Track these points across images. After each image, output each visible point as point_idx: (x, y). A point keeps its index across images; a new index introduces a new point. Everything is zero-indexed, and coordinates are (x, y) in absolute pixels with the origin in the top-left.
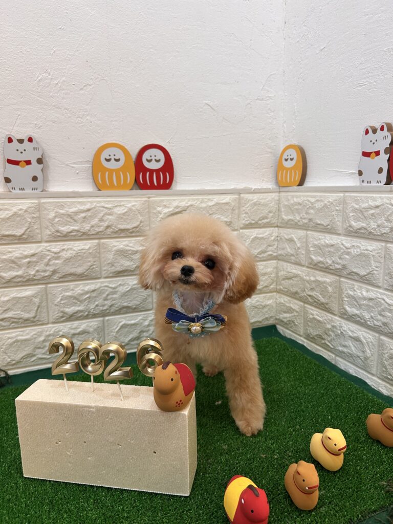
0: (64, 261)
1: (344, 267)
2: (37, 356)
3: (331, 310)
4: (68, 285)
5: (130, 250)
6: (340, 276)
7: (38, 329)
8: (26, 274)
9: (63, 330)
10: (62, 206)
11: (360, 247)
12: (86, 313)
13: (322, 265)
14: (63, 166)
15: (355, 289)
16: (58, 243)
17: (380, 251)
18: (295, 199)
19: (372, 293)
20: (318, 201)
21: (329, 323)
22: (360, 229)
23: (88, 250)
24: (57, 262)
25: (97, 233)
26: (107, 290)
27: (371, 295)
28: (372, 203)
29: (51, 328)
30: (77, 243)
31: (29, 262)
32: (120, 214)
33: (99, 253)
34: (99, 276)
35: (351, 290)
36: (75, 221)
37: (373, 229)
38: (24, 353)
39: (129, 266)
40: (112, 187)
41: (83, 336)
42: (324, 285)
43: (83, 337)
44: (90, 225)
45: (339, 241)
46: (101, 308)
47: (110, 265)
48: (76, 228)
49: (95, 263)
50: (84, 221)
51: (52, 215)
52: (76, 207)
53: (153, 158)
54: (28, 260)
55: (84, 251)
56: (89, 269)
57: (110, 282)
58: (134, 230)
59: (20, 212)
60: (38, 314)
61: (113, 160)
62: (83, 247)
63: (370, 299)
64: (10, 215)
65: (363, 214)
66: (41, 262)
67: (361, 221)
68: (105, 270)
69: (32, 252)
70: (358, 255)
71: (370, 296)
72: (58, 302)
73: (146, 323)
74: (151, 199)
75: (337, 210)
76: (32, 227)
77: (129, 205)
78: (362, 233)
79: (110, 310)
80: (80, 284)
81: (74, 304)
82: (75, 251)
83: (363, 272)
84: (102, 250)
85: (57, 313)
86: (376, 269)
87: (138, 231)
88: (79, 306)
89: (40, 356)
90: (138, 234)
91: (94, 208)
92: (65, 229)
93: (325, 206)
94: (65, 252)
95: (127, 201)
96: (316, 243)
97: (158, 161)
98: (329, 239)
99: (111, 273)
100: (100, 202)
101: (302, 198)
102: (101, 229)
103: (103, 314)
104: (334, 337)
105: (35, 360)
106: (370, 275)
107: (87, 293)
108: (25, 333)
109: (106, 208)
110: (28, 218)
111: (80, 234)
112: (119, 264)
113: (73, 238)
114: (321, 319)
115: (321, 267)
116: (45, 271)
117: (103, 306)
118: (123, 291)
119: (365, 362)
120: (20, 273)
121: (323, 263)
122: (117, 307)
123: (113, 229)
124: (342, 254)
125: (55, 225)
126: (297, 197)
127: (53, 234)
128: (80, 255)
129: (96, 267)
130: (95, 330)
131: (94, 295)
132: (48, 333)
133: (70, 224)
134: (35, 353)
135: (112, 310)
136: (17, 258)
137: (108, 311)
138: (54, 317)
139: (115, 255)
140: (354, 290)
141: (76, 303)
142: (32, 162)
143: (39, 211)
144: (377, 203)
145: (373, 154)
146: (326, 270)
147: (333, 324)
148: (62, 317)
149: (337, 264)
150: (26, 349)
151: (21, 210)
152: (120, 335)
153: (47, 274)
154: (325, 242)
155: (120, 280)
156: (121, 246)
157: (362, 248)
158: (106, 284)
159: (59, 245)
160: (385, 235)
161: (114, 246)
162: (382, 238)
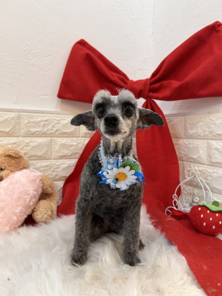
0: (32, 148)
1: (185, 155)
5: (68, 144)
6: (183, 161)
11: (193, 143)
14: (34, 96)
15: (191, 166)
17: (204, 145)
19: (200, 168)
20: (170, 121)
22: (193, 134)
23: (46, 142)
24: (27, 148)
25: (51, 133)
26: (54, 166)
28: (199, 120)
30: (39, 139)
32: (64, 124)
33: (51, 145)
34: (50, 158)
35: (189, 168)
36: (39, 126)
37: (200, 133)
39: (67, 153)
44: (47, 129)
45: (182, 142)
47: (57, 152)
48: (39, 130)
49: (48, 150)
50: (44, 127)
51: (26, 122)
52: (40, 118)
55: (43, 143)
56: (45, 153)
57: (56, 162)
58: (71, 133)
59: (9, 119)
62: (42, 141)
63: (200, 171)
64: (3, 120)
65: (195, 126)
67: (193, 130)
68: (54, 155)
69: (14, 141)
70: (192, 148)
75: (181, 125)
76: (15, 127)
77: (69, 120)
78: (195, 136)
79: (55, 178)
82: (37, 142)
83: (195, 157)
84: (53, 143)
86: (201, 154)
87: (73, 134)
90: (73, 136)
91: (50, 119)
92: (33, 130)
93: (174, 123)
94: (32, 143)
95: (68, 117)
98: (176, 141)
99: (57, 157)
100: (53, 117)
102: (53, 131)
106: (199, 158)
107: (43, 167)
109: (57, 120)
110: (13, 123)
111: (41, 133)
112: (62, 152)
113: (37, 136)
117: (52, 175)
118: (63, 167)
122: (59, 176)
123: (60, 132)
124: (184, 148)
125: (28, 127)
127: (26, 132)
128: (40, 145)
129: (49, 153)
133: (36, 127)
136: (5, 144)
139: (60, 146)
143: (19, 119)
144: (203, 120)
151: (9, 117)
155: (61, 161)
156: (64, 142)
157: (195, 144)
158: (54, 163)
159: (29, 139)
160: (207, 136)
161: (60, 142)
162: (205, 138)
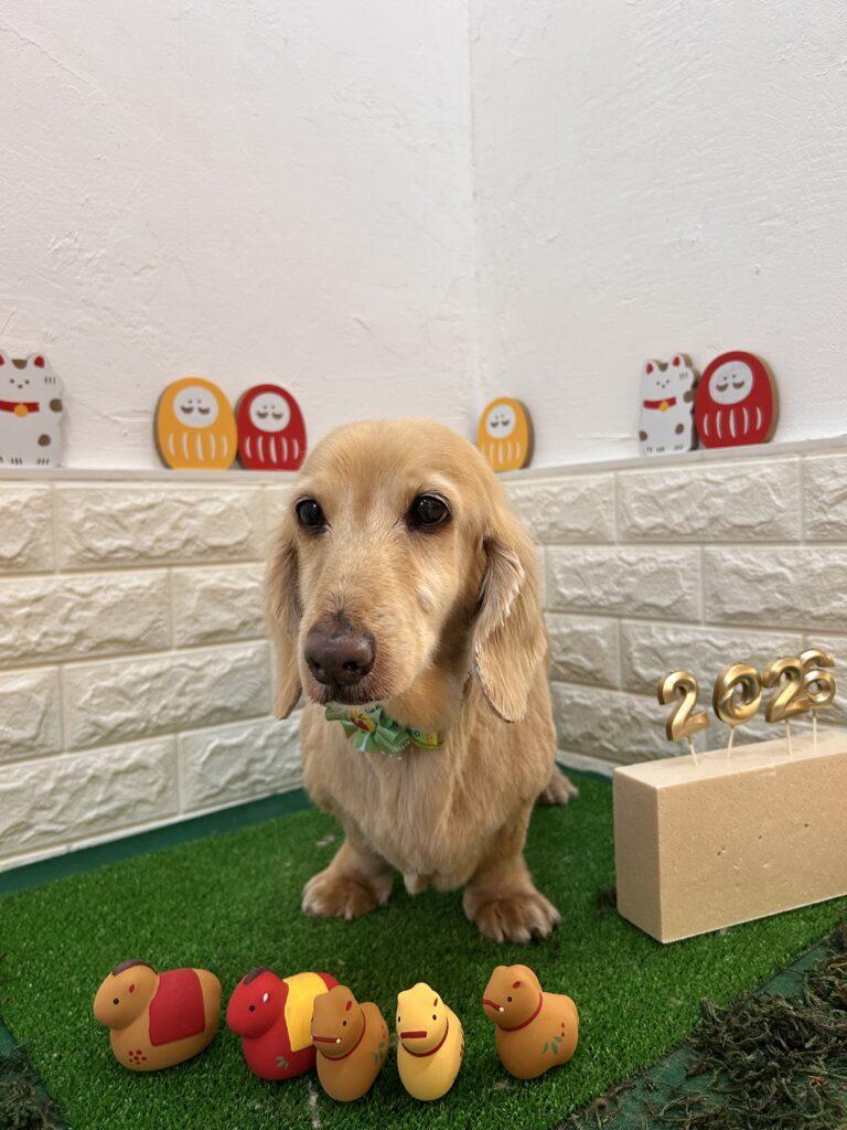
0: (102, 612)
1: (629, 598)
2: (37, 827)
3: (607, 681)
4: (107, 665)
5: (229, 589)
6: (620, 617)
7: (40, 764)
8: (21, 642)
9: (95, 766)
10: (98, 498)
11: (654, 560)
12: (143, 725)
13: (582, 603)
14: (98, 418)
15: (653, 632)
16: (88, 575)
17: (693, 561)
18: (519, 493)
19: (684, 635)
20: (566, 490)
21: (605, 707)
22: (653, 528)
23: (149, 588)
24: (85, 613)
25: (167, 554)
26: (184, 674)
27: (686, 638)
28: (671, 482)
29: (68, 763)
30: (127, 575)
31: (29, 616)
32: (211, 516)
33: (169, 596)
34: (168, 644)
35: (645, 638)
36: (125, 528)
37: (676, 525)
38: (10, 822)
39: (227, 622)
40: (193, 462)
41: (135, 775)
42: (591, 636)
43: (133, 780)
44: (153, 538)
45: (613, 555)
46: (173, 713)
47: (191, 621)
48: (126, 543)
49: (161, 617)
50: (141, 530)
51: (78, 515)
52: (126, 500)
53: (270, 411)
54: (25, 610)
55: (140, 591)
56: (150, 629)
57: (189, 657)
58: (237, 547)
59: (14, 508)
60: (42, 730)
61: (196, 413)
62: (136, 582)
63: (684, 646)
65: (656, 503)
66: (53, 615)
67: (652, 515)
68: (179, 632)
69: (35, 592)
70: (653, 574)
71: (683, 640)
72: (86, 702)
73: (261, 742)
74: (269, 488)
75: (605, 502)
76: (38, 539)
77: (228, 499)
78: (657, 535)
79: (190, 717)
80: (132, 662)
81: (118, 706)
82: (121, 590)
83: (665, 601)
84: (176, 590)
85: (84, 727)
86: (688, 591)
87: (244, 551)
88: (129, 709)
89: (43, 827)
91: (163, 502)
92: (104, 545)
93: (582, 497)
94: (102, 594)
95: (224, 490)
96: (567, 564)
97: (278, 416)
98: (592, 554)
99: (191, 637)
100: (173, 491)
101: (532, 488)
102: (175, 545)
103: (176, 726)
104: (620, 731)
105: (34, 836)
106: (679, 605)
107: (145, 679)
108: (12, 776)
109: (186, 503)
110: (29, 521)
111: (132, 555)
112: (209, 618)
113: (119, 564)
114: (588, 702)
115: (582, 607)
116: (60, 635)
117: (177, 707)
118: (216, 675)
120: (7, 638)
121: (584, 598)
122: (204, 710)
123: (198, 546)
124: (622, 576)
125: (85, 536)
126: (522, 488)
127: (79, 554)
128: (132, 601)
129: (164, 625)
130: (161, 761)
131: (159, 685)
132: (62, 773)
133: (114, 534)
134: (32, 821)
135: (194, 717)
137: (185, 719)
138: (75, 737)
139: (199, 599)
140: (651, 636)
141: (121, 704)
142: (41, 406)
143: (51, 506)
144: (682, 480)
145: (665, 404)
146: (593, 609)
147: (614, 706)
148: (93, 735)
149: (615, 594)
150: (13, 813)
151: (16, 503)
152: (210, 771)
153: (64, 640)
154: (586, 560)
155: (208, 652)
156: (213, 581)
157: (660, 559)
158: (183, 661)
159: (90, 578)
160: (700, 533)
161: (199, 581)
162: (695, 538)
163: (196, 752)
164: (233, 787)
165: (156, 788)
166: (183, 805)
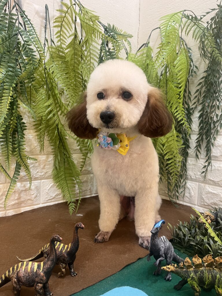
46: (40, 174)
103: (41, 178)
119: (190, 198)
131: (36, 165)
135: (46, 176)
137: (44, 176)
152: (50, 192)
163: (47, 186)
164: (56, 197)
165: (34, 196)
166: (42, 202)
